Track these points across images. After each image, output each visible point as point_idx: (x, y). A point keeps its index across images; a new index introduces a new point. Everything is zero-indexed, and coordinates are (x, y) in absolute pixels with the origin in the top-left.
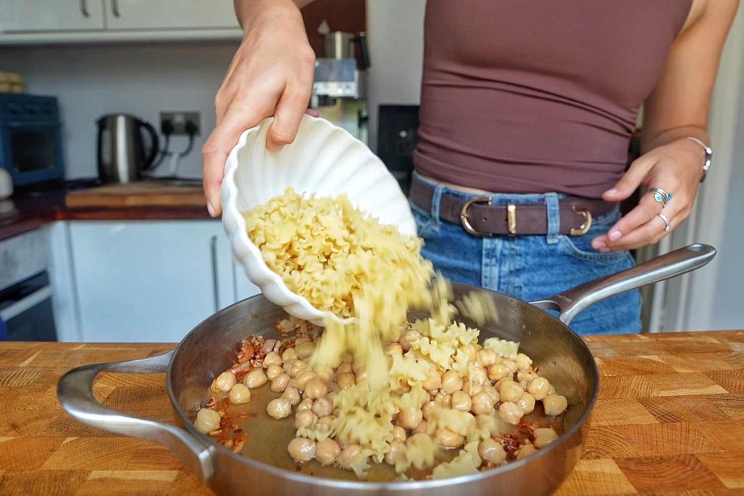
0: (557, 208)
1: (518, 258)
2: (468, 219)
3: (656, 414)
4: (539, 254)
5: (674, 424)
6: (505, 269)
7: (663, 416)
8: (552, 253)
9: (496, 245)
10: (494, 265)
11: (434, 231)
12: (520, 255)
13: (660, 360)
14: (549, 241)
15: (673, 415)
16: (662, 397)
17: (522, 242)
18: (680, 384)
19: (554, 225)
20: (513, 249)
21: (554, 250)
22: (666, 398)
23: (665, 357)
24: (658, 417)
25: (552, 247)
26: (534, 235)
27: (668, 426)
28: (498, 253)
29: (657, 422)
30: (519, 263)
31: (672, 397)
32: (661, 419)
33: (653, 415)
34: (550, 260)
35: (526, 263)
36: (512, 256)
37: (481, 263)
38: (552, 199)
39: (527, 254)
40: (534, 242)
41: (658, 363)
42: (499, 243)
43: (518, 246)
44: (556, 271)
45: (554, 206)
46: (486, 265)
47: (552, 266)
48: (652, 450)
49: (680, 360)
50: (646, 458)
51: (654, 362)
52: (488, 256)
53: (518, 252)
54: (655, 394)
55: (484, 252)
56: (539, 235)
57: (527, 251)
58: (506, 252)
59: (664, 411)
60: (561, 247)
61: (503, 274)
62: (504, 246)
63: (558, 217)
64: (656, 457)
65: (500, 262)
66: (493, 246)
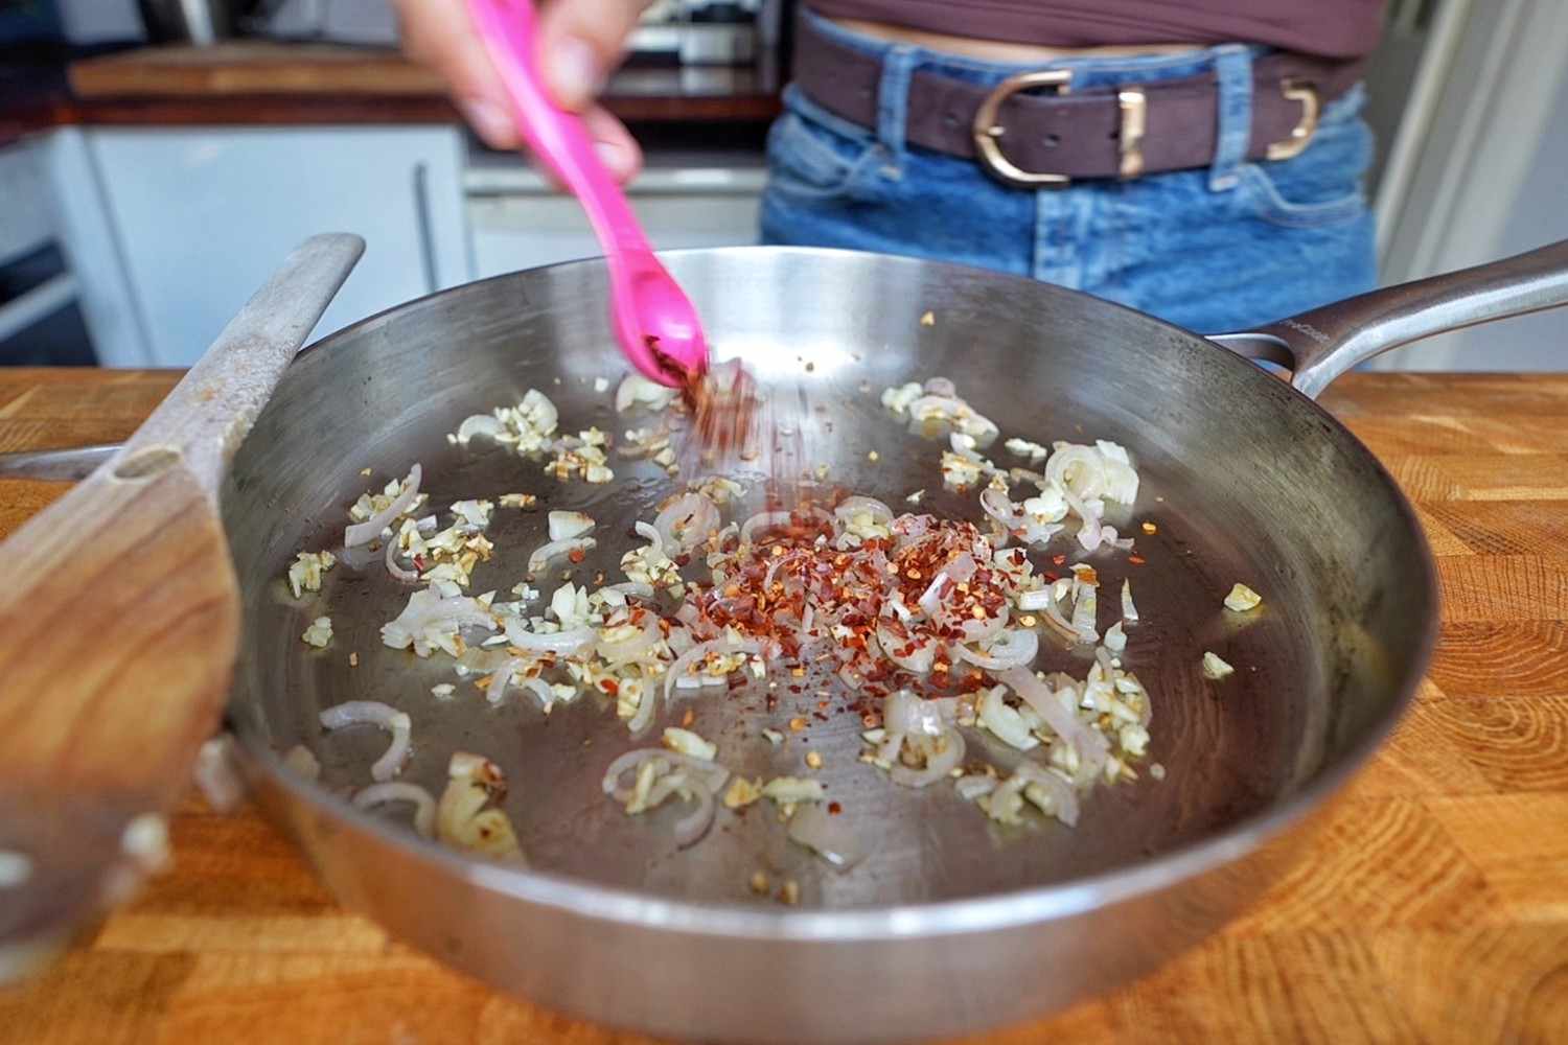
0: (1246, 88)
1: (1131, 237)
2: (997, 140)
3: (1464, 536)
4: (1187, 223)
5: (1509, 557)
6: (1098, 268)
7: (1482, 540)
8: (1220, 215)
9: (1076, 207)
10: (1069, 263)
11: (886, 180)
12: (1136, 229)
13: (1460, 427)
14: (1218, 184)
15: (1504, 539)
16: (1474, 501)
17: (1143, 194)
18: (1511, 476)
19: (1234, 140)
20: (1120, 215)
21: (1222, 209)
22: (1485, 505)
23: (1469, 420)
24: (1472, 543)
25: (1219, 201)
26: (1175, 171)
27: (1495, 561)
28: (1081, 230)
29: (1472, 553)
30: (1133, 250)
31: (1498, 502)
32: (1479, 547)
33: (1460, 538)
34: (1209, 236)
35: (1151, 249)
36: (1118, 232)
37: (1030, 259)
38: (1234, 63)
39: (1155, 223)
40: (1175, 191)
41: (1455, 432)
42: (1084, 203)
43: (1136, 208)
44: (1220, 261)
45: (1238, 82)
46: (1049, 264)
47: (1208, 251)
48: (1466, 609)
49: (1504, 428)
50: (1456, 627)
51: (1447, 430)
52: (1055, 239)
53: (1135, 222)
54: (1457, 494)
55: (1042, 230)
56: (1190, 170)
57: (1157, 215)
58: (1102, 224)
59: (1482, 531)
60: (1244, 197)
61: (1091, 282)
62: (1097, 211)
63: (1246, 115)
64: (1477, 624)
65: (1085, 252)
66: (1068, 211)
